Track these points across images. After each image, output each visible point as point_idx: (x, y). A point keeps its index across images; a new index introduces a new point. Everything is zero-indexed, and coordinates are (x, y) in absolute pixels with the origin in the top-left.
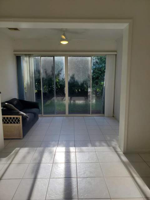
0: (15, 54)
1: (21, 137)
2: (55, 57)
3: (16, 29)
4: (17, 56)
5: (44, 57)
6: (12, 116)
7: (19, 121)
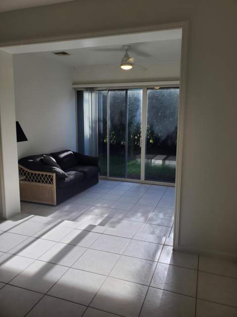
0: (75, 89)
1: (53, 203)
2: (128, 92)
3: (64, 53)
4: (77, 91)
5: (112, 92)
6: (45, 173)
7: (52, 180)
